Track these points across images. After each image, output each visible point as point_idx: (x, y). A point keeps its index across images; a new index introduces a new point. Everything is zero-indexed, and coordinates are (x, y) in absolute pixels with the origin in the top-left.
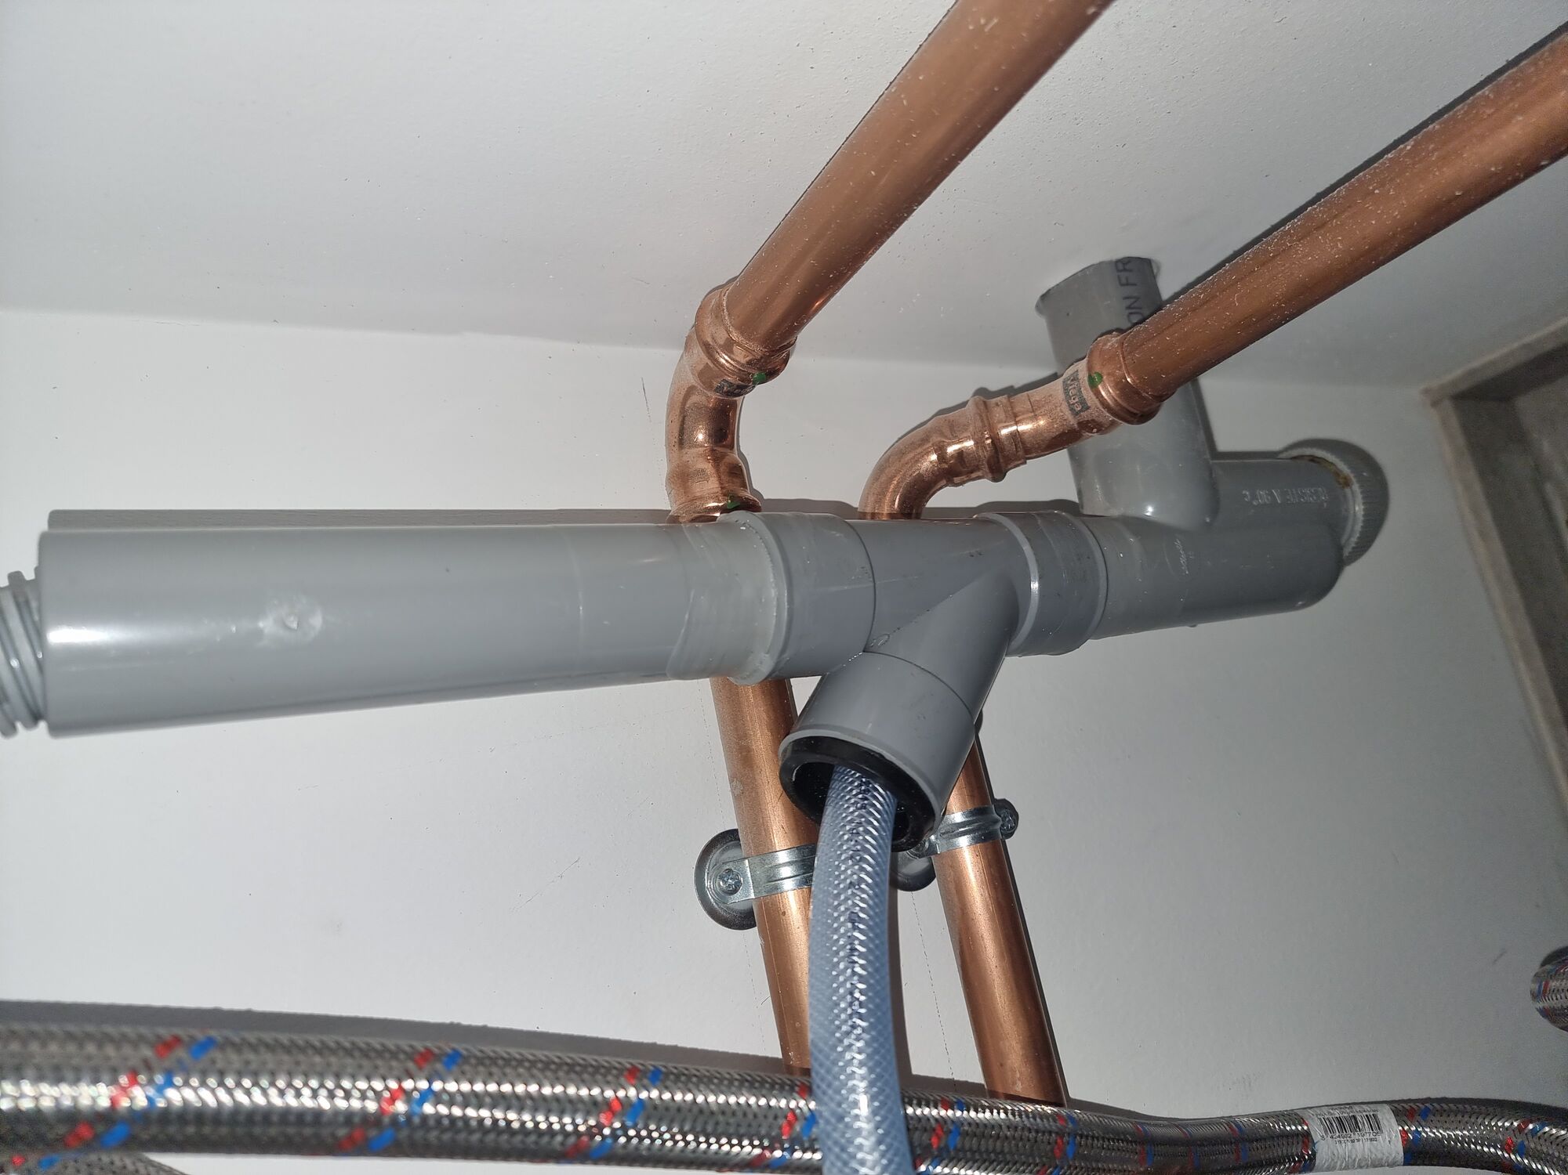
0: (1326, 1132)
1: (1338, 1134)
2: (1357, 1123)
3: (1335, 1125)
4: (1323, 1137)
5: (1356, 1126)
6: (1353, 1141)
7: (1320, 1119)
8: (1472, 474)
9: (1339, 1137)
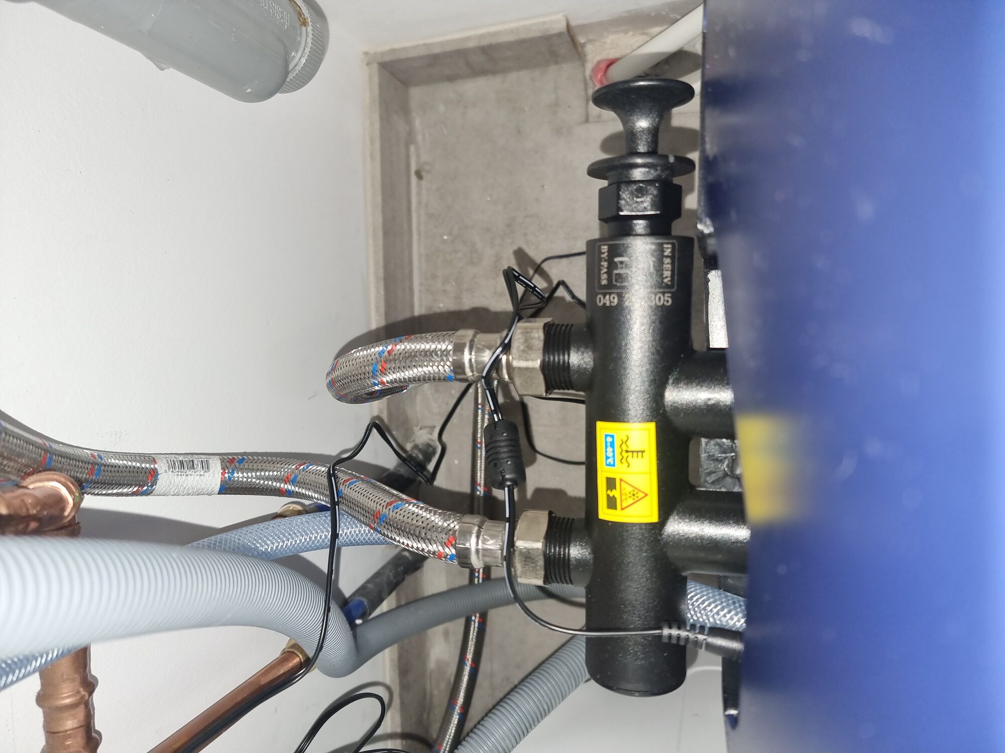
0: (169, 468)
1: (177, 470)
2: (193, 464)
3: (177, 464)
4: (166, 471)
5: (192, 466)
6: (187, 475)
7: (167, 460)
8: (376, 117)
9: (178, 472)
